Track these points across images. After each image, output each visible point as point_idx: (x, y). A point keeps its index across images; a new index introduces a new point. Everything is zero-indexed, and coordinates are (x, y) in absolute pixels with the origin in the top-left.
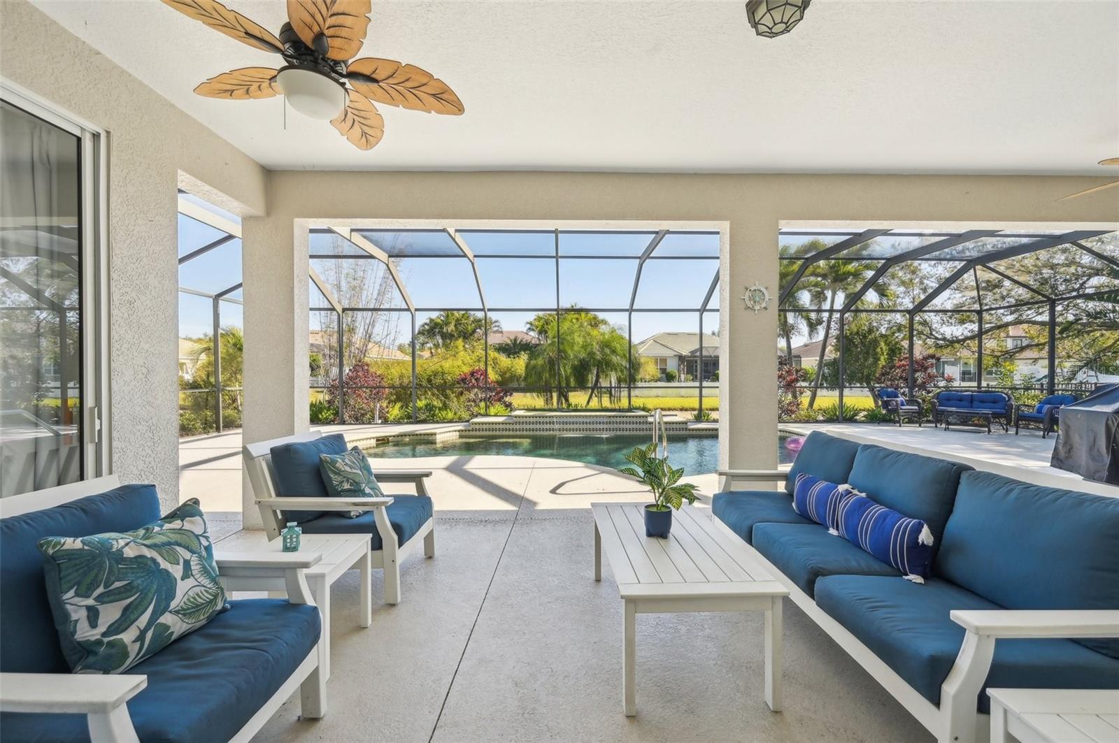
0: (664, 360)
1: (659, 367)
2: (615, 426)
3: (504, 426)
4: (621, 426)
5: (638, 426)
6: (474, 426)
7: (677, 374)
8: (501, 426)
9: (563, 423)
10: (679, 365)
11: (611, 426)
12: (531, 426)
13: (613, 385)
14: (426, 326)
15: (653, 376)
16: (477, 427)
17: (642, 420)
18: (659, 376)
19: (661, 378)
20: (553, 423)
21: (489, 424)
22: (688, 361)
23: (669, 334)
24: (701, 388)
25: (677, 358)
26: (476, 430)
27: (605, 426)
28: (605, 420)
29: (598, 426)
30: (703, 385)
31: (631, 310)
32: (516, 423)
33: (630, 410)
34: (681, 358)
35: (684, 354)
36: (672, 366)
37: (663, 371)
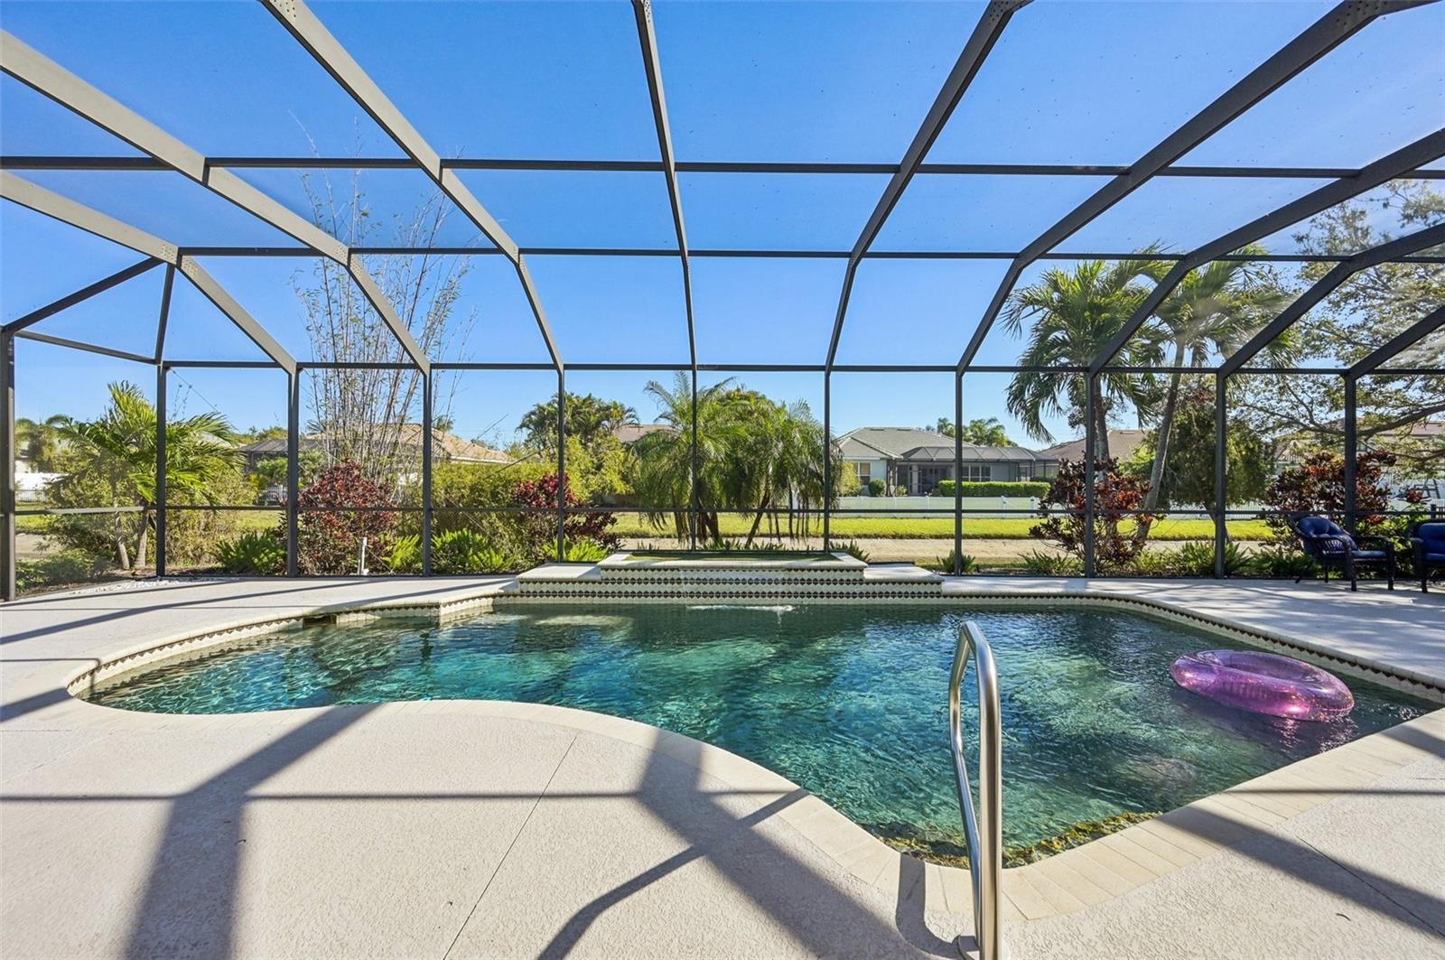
0: (865, 466)
1: (859, 475)
2: (800, 588)
3: (583, 587)
4: (812, 588)
5: (845, 588)
6: (525, 587)
7: (885, 484)
8: (577, 587)
9: (699, 581)
10: (888, 472)
11: (792, 588)
12: (637, 588)
13: (795, 507)
14: (533, 416)
15: (852, 488)
16: (531, 588)
17: (852, 576)
18: (860, 487)
19: (863, 489)
20: (679, 581)
21: (554, 582)
22: (899, 467)
23: (872, 430)
24: (959, 512)
25: (885, 463)
26: (528, 594)
27: (781, 588)
28: (781, 575)
29: (766, 588)
30: (964, 507)
31: (829, 368)
32: (606, 581)
33: (826, 554)
34: (890, 463)
35: (894, 456)
36: (878, 474)
37: (865, 480)
